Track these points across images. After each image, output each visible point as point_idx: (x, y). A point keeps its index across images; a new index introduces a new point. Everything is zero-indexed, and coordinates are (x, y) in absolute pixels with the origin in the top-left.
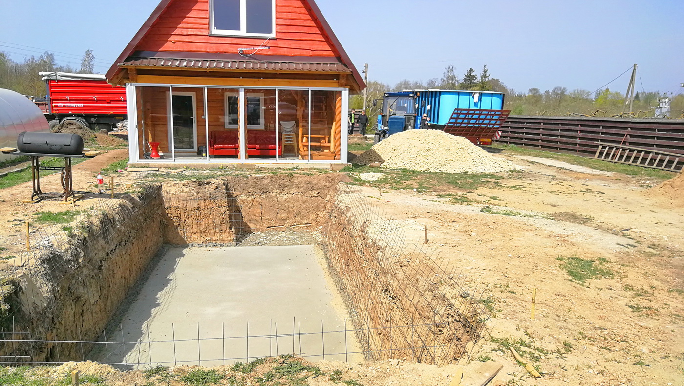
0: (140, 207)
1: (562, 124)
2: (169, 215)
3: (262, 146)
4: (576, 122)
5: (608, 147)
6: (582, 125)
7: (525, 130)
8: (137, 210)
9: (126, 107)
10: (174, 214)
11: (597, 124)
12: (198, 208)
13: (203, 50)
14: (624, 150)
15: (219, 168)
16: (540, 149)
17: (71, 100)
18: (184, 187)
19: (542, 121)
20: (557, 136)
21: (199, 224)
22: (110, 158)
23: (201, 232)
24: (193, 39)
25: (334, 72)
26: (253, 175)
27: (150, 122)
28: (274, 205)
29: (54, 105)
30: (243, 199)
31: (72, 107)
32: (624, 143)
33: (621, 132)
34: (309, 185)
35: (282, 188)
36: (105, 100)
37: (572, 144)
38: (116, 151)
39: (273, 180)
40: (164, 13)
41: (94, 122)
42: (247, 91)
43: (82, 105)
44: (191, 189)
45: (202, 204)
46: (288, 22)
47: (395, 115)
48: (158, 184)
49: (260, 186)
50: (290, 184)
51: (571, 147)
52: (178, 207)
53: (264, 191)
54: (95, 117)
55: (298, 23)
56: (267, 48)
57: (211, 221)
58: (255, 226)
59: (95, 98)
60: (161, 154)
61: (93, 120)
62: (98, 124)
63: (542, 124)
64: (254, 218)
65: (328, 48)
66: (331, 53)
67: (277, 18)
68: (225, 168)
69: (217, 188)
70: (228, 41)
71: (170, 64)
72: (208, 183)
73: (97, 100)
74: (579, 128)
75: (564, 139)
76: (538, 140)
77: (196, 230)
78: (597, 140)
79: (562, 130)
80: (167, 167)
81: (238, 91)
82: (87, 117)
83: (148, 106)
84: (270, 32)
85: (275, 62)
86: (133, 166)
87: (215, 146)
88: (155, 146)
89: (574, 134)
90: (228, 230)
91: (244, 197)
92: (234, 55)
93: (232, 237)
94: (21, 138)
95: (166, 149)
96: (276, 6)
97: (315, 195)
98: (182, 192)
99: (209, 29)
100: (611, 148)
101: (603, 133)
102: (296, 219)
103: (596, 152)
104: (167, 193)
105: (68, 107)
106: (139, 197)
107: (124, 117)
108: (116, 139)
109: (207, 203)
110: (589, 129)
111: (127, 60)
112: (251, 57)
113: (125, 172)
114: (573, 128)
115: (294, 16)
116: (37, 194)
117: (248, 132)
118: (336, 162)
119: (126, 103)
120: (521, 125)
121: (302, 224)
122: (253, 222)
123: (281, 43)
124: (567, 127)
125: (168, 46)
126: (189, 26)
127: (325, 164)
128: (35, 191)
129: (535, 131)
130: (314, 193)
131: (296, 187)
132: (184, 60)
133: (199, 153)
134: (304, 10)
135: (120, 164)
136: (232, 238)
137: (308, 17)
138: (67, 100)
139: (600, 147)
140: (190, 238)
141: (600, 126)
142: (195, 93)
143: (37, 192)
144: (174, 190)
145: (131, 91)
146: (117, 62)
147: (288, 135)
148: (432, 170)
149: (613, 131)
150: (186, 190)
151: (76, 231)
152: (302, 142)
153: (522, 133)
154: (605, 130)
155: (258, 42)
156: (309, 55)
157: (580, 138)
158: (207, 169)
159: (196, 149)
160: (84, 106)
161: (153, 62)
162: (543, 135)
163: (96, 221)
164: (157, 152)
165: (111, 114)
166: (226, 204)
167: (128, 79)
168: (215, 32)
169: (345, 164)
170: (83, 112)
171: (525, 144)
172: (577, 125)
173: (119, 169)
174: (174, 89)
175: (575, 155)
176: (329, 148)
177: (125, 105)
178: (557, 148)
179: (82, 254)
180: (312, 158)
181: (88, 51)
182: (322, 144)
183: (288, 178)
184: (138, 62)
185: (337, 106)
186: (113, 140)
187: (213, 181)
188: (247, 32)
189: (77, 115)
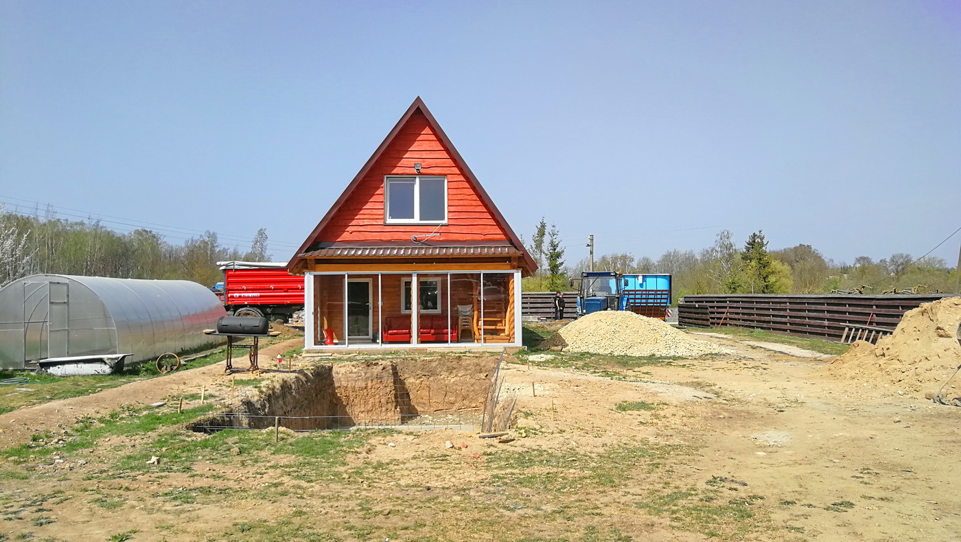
0: (312, 382)
1: (808, 303)
2: (339, 395)
3: (437, 331)
4: (822, 301)
5: (854, 329)
6: (828, 304)
7: (771, 312)
8: (309, 384)
9: (303, 296)
10: (344, 394)
11: (842, 302)
12: (366, 388)
13: (378, 239)
14: (870, 331)
15: (391, 353)
16: (788, 335)
17: (247, 290)
18: (353, 368)
19: (787, 300)
20: (805, 318)
21: (366, 403)
22: (286, 346)
23: (368, 411)
24: (369, 228)
25: (504, 255)
26: (422, 359)
27: (326, 310)
28: (442, 388)
29: (229, 295)
30: (410, 381)
31: (248, 297)
32: (871, 323)
33: (867, 310)
34: (478, 368)
35: (450, 370)
36: (282, 289)
37: (820, 326)
38: (292, 340)
39: (442, 362)
40: (344, 206)
41: (269, 312)
42: (419, 276)
43: (259, 294)
44: (361, 369)
45: (370, 384)
46: (459, 209)
47: (595, 296)
48: (330, 365)
49: (428, 369)
50: (458, 366)
51: (819, 330)
52: (347, 387)
53: (432, 373)
54: (270, 308)
55: (470, 209)
56: (439, 234)
57: (377, 400)
58: (423, 410)
59: (272, 287)
60: (335, 341)
61: (269, 310)
62: (273, 315)
63: (788, 304)
64: (421, 401)
65: (499, 231)
66: (503, 237)
67: (449, 206)
68: (396, 352)
69: (384, 369)
70: (402, 229)
71: (346, 253)
72: (377, 364)
73: (274, 289)
74: (825, 307)
75: (812, 322)
76: (786, 323)
77: (363, 409)
78: (845, 321)
79: (809, 311)
80: (340, 353)
81: (411, 275)
82: (262, 307)
83: (325, 294)
84: (443, 219)
85: (447, 248)
86: (308, 352)
87: (390, 332)
88: (330, 332)
89: (821, 315)
90: (393, 409)
91: (412, 380)
92: (407, 242)
93: (398, 416)
94: (221, 321)
95: (341, 338)
96: (448, 194)
97: (484, 377)
98: (351, 372)
99: (384, 219)
100: (857, 330)
101: (850, 313)
102: (464, 402)
103: (842, 336)
104: (337, 373)
105: (244, 297)
106: (312, 374)
107: (301, 306)
108: (292, 330)
109: (374, 382)
110: (835, 308)
111: (306, 251)
112: (423, 244)
113: (300, 357)
114: (819, 307)
115: (466, 203)
116: (229, 369)
117: (421, 317)
118: (511, 345)
119: (304, 292)
120: (766, 306)
121: (470, 407)
122: (422, 405)
123: (452, 229)
124: (813, 307)
125: (346, 236)
126: (366, 217)
127: (497, 346)
128: (228, 366)
129: (782, 313)
130: (483, 376)
131: (464, 369)
132: (360, 249)
133: (374, 341)
134: (475, 197)
135: (295, 352)
136: (397, 418)
137: (480, 203)
138: (243, 290)
139: (847, 329)
140: (358, 417)
141: (846, 304)
142: (371, 279)
143: (229, 367)
144: (344, 371)
145: (309, 280)
146: (297, 253)
147: (465, 319)
148: (616, 354)
149: (859, 310)
150: (355, 370)
151: (264, 390)
152: (478, 325)
153: (769, 315)
154: (851, 309)
155: (430, 229)
156: (480, 239)
157: (828, 320)
158: (379, 354)
159: (371, 336)
160: (261, 296)
161: (331, 252)
162: (791, 317)
163: (278, 386)
164: (332, 339)
165: (288, 304)
166: (392, 384)
167: (307, 268)
168: (390, 221)
169: (520, 347)
170: (259, 302)
171: (774, 329)
172: (823, 304)
173: (295, 355)
174: (349, 276)
175: (823, 340)
176: (503, 331)
177: (302, 293)
178: (806, 332)
179: (268, 405)
180: (485, 342)
181: (261, 230)
182: (498, 328)
183: (457, 361)
184: (317, 253)
185: (511, 288)
186: (288, 330)
187: (381, 362)
188: (420, 220)
189: (252, 306)
